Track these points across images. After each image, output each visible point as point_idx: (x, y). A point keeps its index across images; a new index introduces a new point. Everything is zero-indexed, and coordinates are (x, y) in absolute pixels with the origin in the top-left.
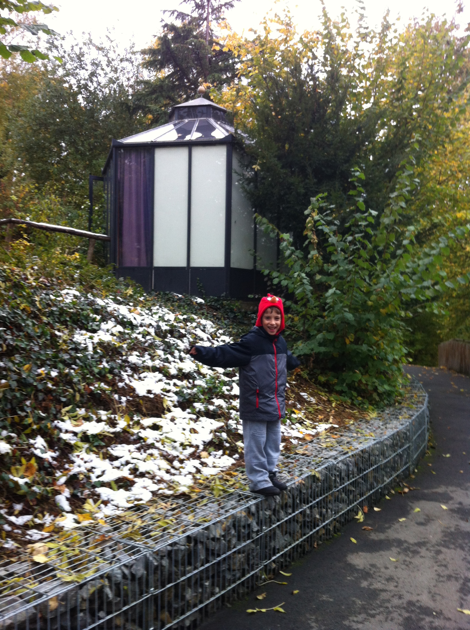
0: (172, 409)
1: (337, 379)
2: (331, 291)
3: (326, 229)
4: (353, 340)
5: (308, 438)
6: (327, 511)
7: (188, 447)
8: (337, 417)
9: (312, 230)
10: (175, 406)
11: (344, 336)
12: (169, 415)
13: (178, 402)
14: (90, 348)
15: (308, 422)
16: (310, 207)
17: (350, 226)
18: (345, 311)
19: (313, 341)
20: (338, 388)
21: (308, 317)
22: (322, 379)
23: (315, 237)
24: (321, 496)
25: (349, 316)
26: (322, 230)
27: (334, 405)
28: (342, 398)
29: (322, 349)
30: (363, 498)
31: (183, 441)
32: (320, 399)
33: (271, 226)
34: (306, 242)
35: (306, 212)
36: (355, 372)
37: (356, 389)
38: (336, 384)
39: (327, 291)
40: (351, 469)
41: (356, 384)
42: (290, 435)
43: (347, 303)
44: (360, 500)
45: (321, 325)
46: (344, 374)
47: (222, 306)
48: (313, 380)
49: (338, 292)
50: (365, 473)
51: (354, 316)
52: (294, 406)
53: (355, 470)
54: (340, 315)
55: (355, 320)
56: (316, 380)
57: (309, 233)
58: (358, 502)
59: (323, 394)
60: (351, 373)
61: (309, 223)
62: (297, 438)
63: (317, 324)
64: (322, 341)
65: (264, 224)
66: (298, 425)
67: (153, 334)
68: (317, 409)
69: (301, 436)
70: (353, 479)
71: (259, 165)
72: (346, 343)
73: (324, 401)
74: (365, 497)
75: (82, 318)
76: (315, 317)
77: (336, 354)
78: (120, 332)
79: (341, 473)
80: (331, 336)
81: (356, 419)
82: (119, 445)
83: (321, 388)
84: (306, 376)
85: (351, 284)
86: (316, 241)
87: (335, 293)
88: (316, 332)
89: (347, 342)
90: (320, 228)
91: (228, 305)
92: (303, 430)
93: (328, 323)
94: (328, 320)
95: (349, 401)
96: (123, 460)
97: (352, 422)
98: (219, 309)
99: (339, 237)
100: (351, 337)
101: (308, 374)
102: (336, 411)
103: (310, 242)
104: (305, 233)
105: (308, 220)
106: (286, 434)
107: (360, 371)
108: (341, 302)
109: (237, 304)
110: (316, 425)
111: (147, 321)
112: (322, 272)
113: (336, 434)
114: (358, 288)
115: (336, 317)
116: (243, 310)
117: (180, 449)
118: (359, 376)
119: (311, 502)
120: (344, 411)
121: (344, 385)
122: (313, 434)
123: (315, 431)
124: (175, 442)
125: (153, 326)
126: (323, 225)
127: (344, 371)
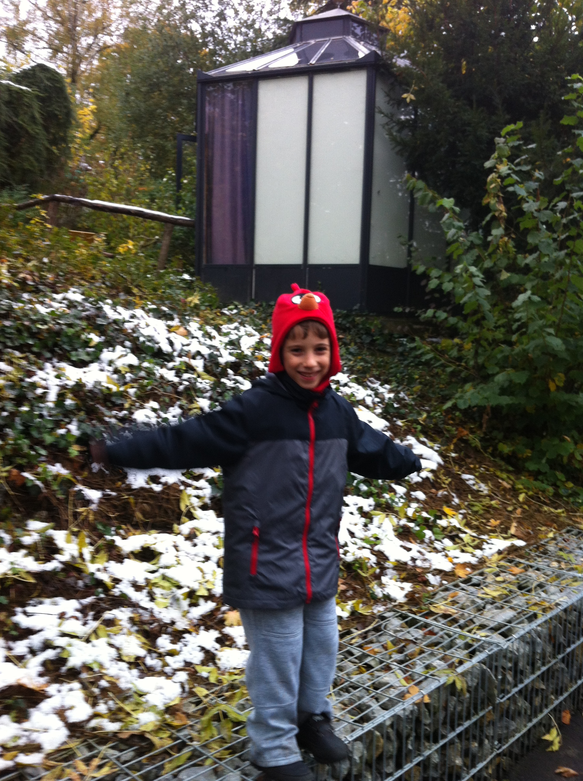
0: (198, 513)
1: (532, 449)
2: (522, 298)
3: (521, 191)
4: (561, 384)
5: (462, 573)
6: (481, 744)
7: (201, 601)
8: (526, 524)
9: (498, 197)
10: (204, 507)
11: (548, 377)
12: (186, 527)
13: (212, 499)
14: (52, 396)
15: (468, 535)
16: (496, 155)
17: (563, 183)
18: (549, 334)
19: (490, 385)
20: (532, 466)
21: (484, 343)
22: (505, 449)
23: (502, 207)
24: (468, 718)
25: (556, 343)
26: (514, 194)
27: (521, 497)
28: (538, 484)
29: (505, 400)
30: (561, 698)
31: (195, 586)
32: (498, 486)
33: (430, 194)
34: (488, 218)
35: (488, 164)
36: (563, 440)
37: (563, 469)
38: (528, 459)
39: (515, 298)
40: (539, 650)
41: (565, 460)
42: (426, 565)
43: (554, 318)
44: (557, 702)
45: (506, 358)
46: (544, 441)
47: (355, 325)
48: (490, 450)
49: (536, 298)
50: (569, 650)
51: (565, 342)
52: (447, 501)
53: (549, 649)
54: (539, 341)
55: (567, 350)
56: (495, 449)
57: (493, 201)
58: (551, 707)
59: (504, 476)
60: (556, 442)
61: (491, 183)
62: (438, 572)
63: (499, 356)
64: (506, 384)
65: (420, 190)
66: (447, 542)
67: (200, 369)
68: (490, 507)
69: (447, 566)
70: (544, 669)
71: (415, 93)
72: (549, 389)
73: (505, 489)
74: (566, 695)
75: (65, 339)
76: (495, 343)
77: (530, 409)
78: (131, 366)
79: (516, 664)
80: (520, 378)
81: (561, 526)
82: (47, 601)
83: (502, 463)
84: (477, 443)
85: (562, 286)
86: (505, 214)
87: (529, 301)
88: (497, 369)
89: (552, 387)
90: (511, 189)
91: (363, 323)
92: (454, 552)
93: (517, 354)
94: (517, 349)
95: (551, 489)
96: (36, 640)
97: (551, 535)
98: (349, 329)
99: (543, 202)
100: (560, 379)
101: (482, 440)
102: (524, 511)
103: (494, 218)
104: (485, 201)
105: (490, 177)
106: (419, 563)
107: (572, 437)
108: (542, 317)
109: (376, 323)
110: (483, 541)
111: (194, 347)
112: (512, 268)
113: (517, 564)
114: (575, 293)
115: (532, 344)
116: (386, 332)
117: (185, 603)
118: (571, 447)
119: (444, 737)
120: (539, 511)
121: (544, 461)
122: (474, 561)
123: (478, 552)
124: (179, 587)
125: (203, 356)
126: (517, 182)
127: (543, 437)
